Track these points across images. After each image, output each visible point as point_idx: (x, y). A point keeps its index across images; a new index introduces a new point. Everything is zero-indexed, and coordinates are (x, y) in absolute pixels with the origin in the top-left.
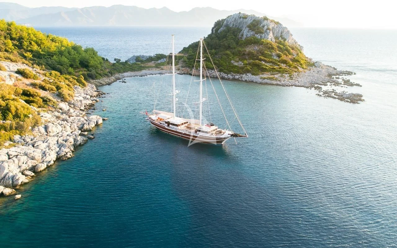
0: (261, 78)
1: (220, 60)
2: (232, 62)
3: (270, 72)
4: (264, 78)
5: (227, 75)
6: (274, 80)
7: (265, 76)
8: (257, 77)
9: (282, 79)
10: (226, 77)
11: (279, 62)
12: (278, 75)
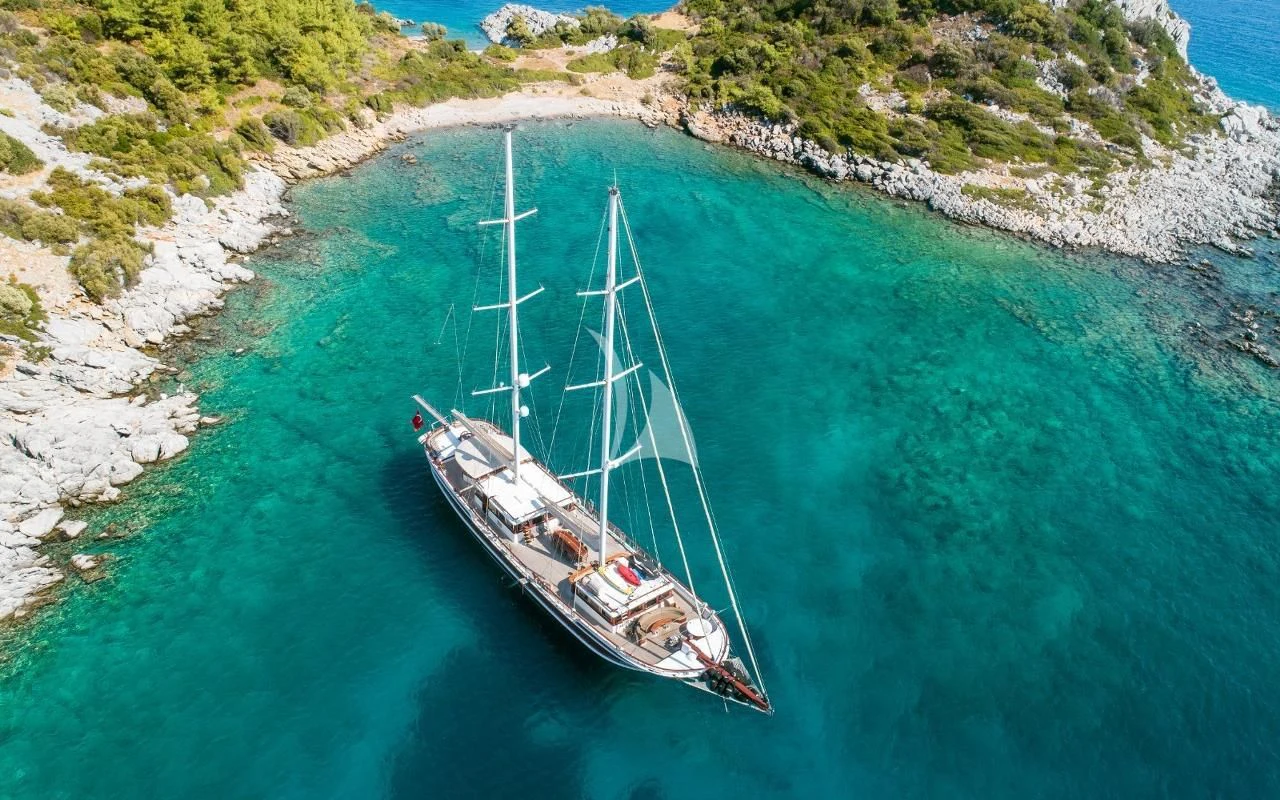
0: (966, 190)
1: (818, 79)
2: (864, 89)
3: (1013, 162)
4: (980, 193)
5: (829, 158)
6: (1016, 205)
7: (985, 179)
8: (951, 181)
9: (1054, 203)
10: (824, 165)
11: (1068, 107)
12: (1042, 183)
